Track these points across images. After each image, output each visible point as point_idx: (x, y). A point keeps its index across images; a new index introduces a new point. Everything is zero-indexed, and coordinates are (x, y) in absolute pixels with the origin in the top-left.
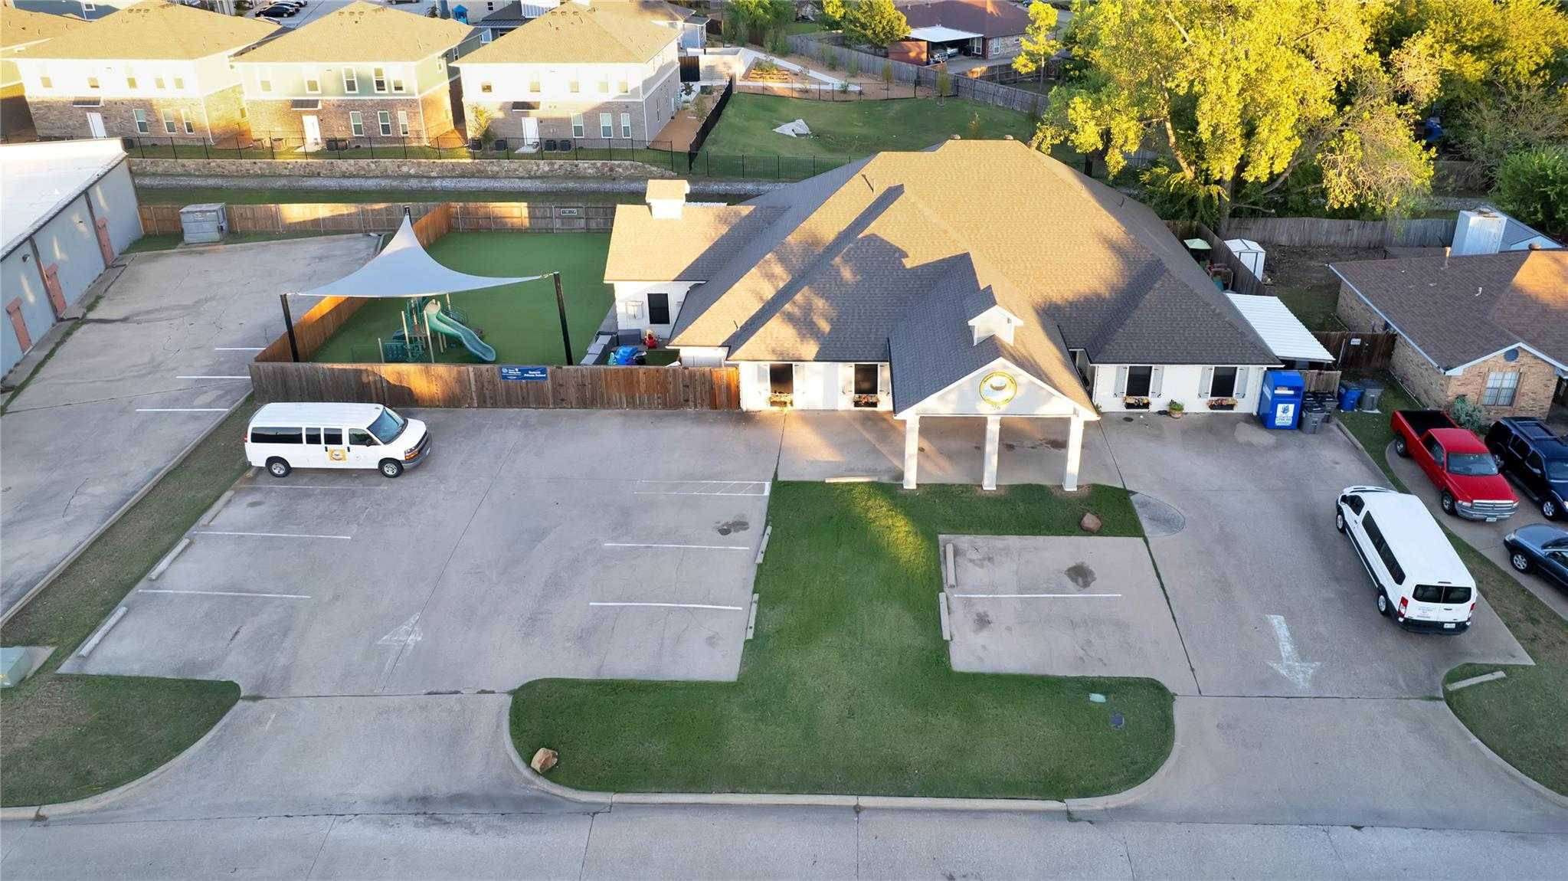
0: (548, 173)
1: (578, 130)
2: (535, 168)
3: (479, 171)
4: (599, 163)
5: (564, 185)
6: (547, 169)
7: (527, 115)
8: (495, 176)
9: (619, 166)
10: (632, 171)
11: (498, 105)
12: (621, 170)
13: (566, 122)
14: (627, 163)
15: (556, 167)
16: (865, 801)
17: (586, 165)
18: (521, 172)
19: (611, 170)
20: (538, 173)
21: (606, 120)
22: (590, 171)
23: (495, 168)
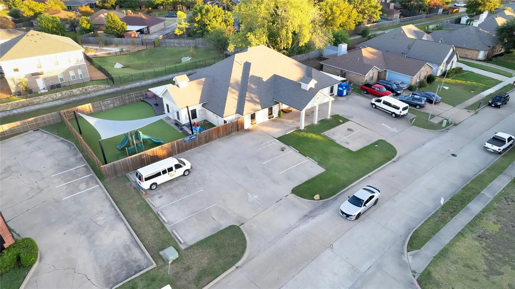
0: (61, 97)
1: (62, 79)
2: (55, 96)
3: (30, 103)
4: (81, 89)
5: (71, 100)
6: (60, 95)
7: (38, 78)
8: (38, 103)
9: (88, 88)
10: (94, 89)
11: (24, 76)
12: (90, 89)
13: (56, 77)
14: (91, 86)
15: (64, 94)
16: (369, 174)
17: (76, 91)
18: (50, 99)
19: (86, 90)
20: (57, 98)
21: (72, 74)
22: (78, 92)
23: (38, 100)
